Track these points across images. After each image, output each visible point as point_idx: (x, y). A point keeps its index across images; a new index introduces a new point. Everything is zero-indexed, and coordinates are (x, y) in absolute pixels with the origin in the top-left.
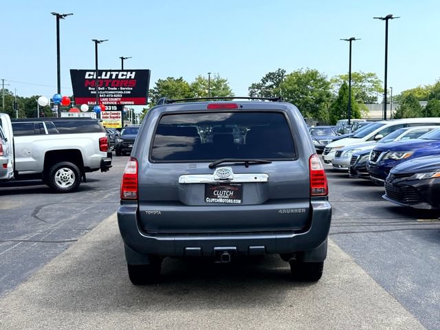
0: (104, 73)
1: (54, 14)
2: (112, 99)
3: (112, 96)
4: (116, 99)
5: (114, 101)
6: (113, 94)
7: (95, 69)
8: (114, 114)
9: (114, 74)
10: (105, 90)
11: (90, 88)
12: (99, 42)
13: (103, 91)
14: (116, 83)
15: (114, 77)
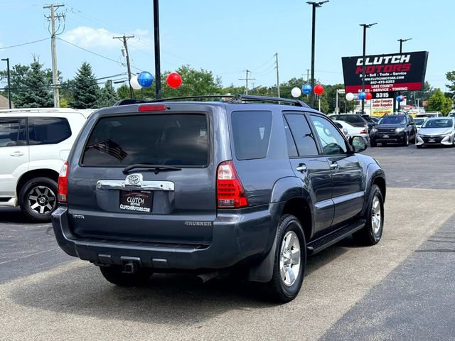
0: (376, 59)
1: (310, 3)
2: (384, 86)
3: (384, 82)
4: (388, 86)
5: (386, 87)
6: (385, 81)
7: (362, 55)
8: (385, 101)
9: (387, 59)
10: (377, 77)
11: (361, 76)
12: (367, 26)
13: (374, 77)
14: (388, 69)
15: (386, 62)
